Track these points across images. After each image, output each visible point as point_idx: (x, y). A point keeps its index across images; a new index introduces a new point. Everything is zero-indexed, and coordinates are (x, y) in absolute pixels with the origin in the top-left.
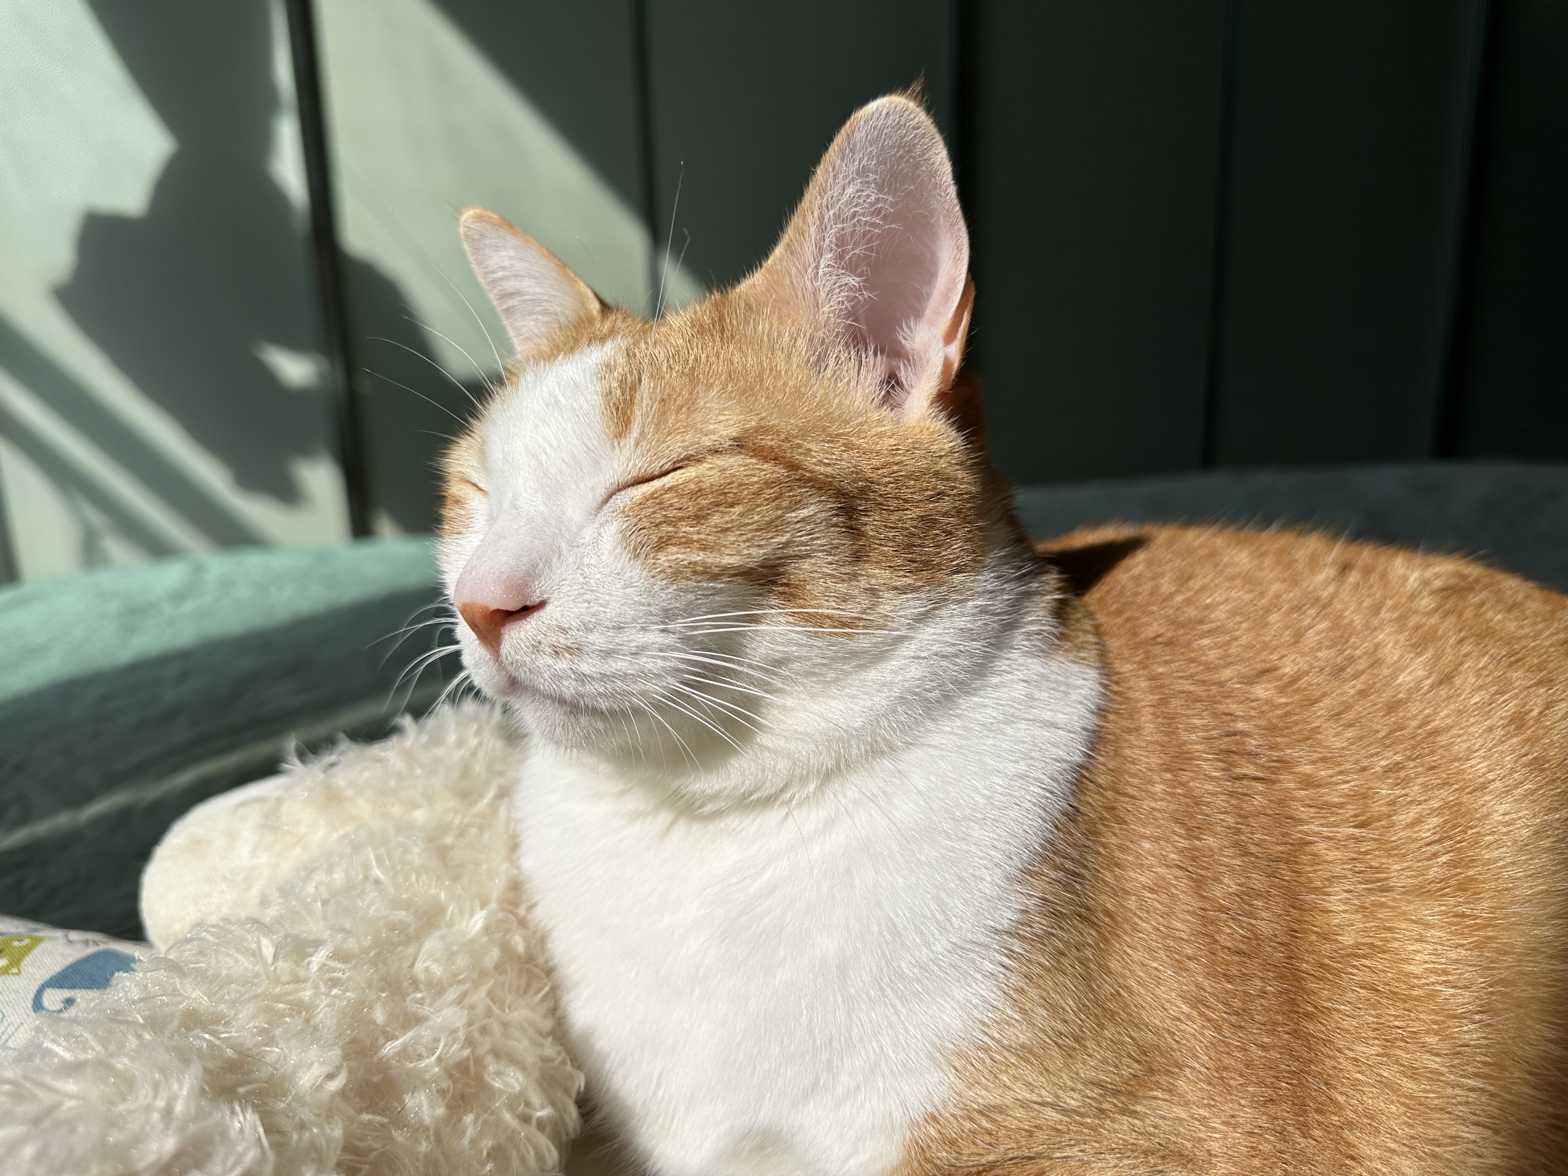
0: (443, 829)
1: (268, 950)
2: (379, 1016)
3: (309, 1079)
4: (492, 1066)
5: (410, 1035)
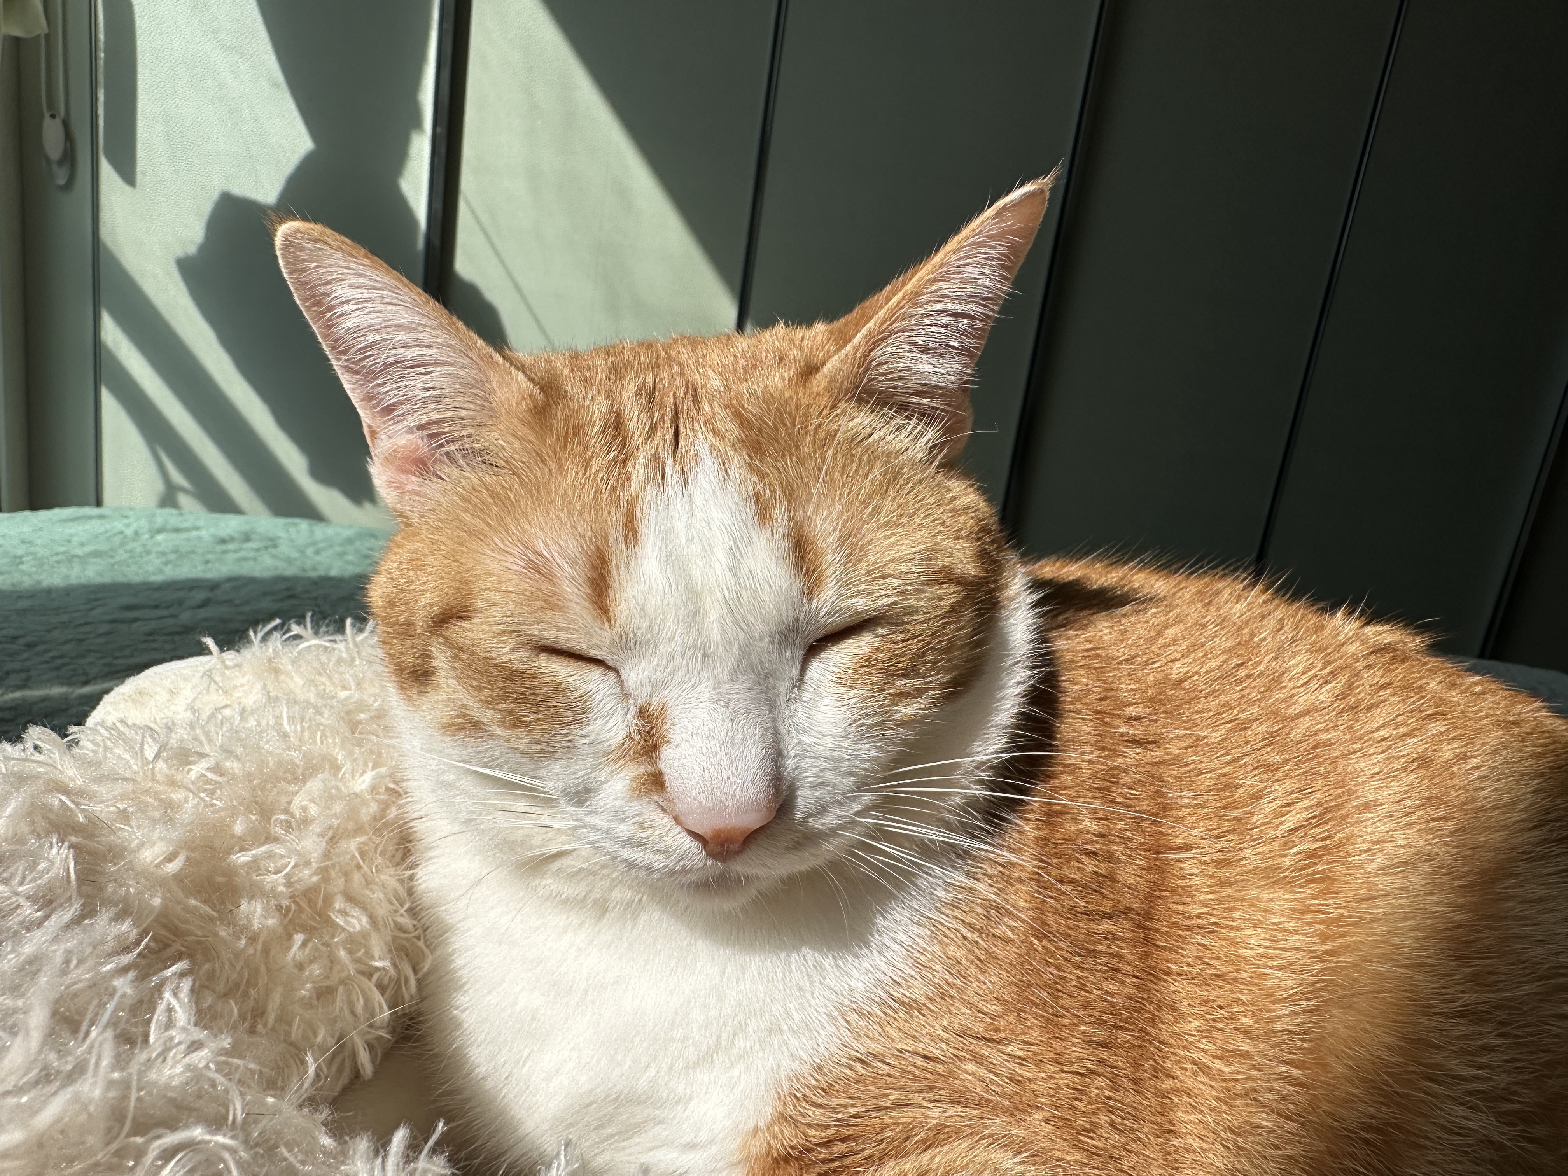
1: (150, 751)
3: (149, 855)
4: (339, 904)
5: (263, 849)
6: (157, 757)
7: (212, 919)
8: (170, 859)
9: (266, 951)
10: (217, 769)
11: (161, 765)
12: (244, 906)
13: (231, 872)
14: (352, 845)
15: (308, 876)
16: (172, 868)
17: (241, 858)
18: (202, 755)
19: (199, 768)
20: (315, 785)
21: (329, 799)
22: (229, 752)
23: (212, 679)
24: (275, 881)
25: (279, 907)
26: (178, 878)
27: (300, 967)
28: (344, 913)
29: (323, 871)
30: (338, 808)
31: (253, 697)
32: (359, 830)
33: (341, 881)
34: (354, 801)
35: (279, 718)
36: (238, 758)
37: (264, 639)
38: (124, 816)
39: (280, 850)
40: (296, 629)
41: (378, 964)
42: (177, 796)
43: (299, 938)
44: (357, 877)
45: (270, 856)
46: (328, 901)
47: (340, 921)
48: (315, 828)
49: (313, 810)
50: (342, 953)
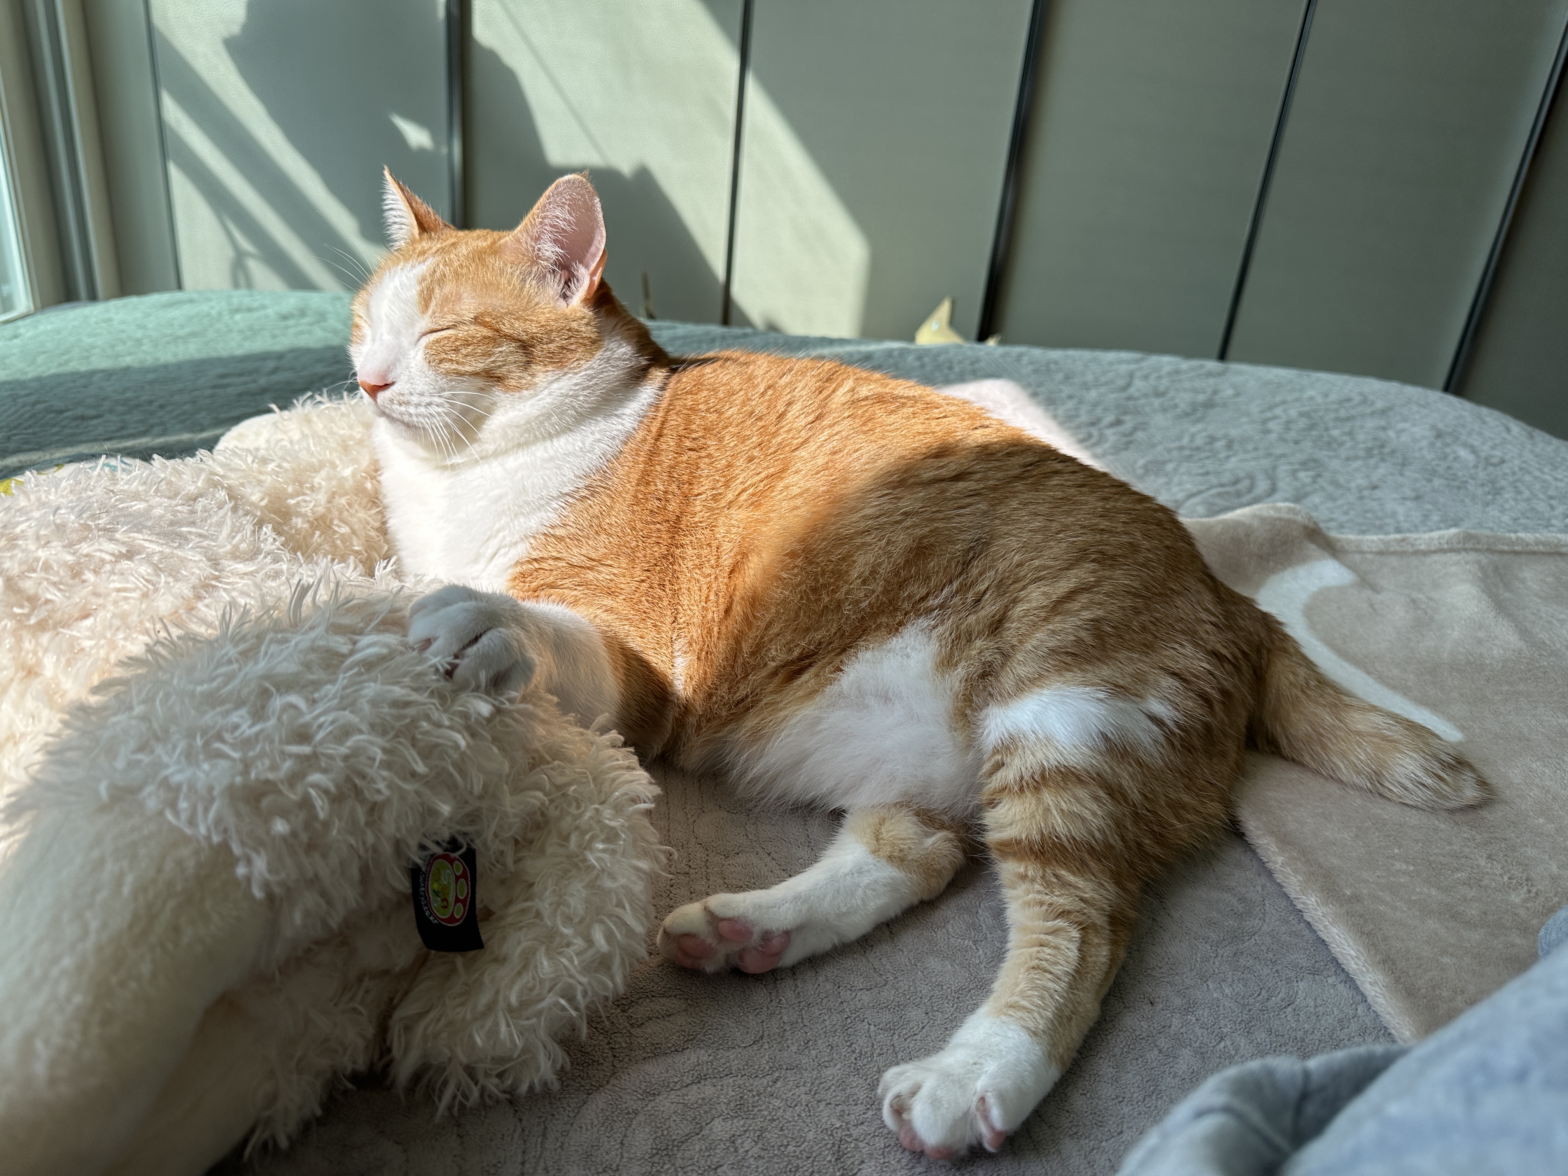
0: (351, 437)
1: (250, 459)
2: (290, 489)
3: (255, 498)
4: (336, 522)
5: (300, 498)
6: (253, 461)
7: (280, 524)
8: (262, 499)
9: (305, 538)
10: (279, 466)
11: (255, 465)
12: (294, 520)
13: (288, 507)
14: (343, 501)
15: (321, 510)
16: (263, 503)
17: (292, 502)
18: (273, 461)
19: (271, 466)
20: (323, 473)
21: (329, 479)
22: (283, 459)
23: (277, 427)
24: (306, 509)
25: (309, 521)
26: (266, 506)
27: (321, 545)
28: (339, 527)
29: (329, 510)
30: (334, 483)
31: (296, 436)
32: (346, 494)
33: (337, 513)
34: (341, 480)
35: (308, 445)
36: (288, 462)
37: (303, 404)
38: (242, 485)
39: (308, 498)
40: (318, 398)
41: (357, 548)
42: (262, 477)
43: (318, 533)
44: (346, 513)
45: (305, 501)
46: (331, 521)
47: (336, 529)
48: (323, 490)
49: (323, 483)
50: (339, 542)
